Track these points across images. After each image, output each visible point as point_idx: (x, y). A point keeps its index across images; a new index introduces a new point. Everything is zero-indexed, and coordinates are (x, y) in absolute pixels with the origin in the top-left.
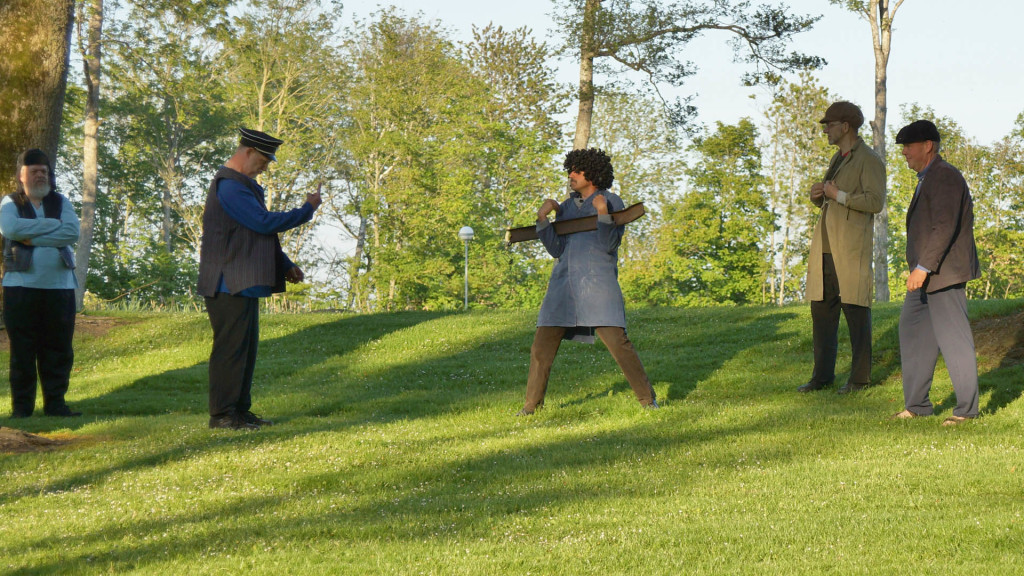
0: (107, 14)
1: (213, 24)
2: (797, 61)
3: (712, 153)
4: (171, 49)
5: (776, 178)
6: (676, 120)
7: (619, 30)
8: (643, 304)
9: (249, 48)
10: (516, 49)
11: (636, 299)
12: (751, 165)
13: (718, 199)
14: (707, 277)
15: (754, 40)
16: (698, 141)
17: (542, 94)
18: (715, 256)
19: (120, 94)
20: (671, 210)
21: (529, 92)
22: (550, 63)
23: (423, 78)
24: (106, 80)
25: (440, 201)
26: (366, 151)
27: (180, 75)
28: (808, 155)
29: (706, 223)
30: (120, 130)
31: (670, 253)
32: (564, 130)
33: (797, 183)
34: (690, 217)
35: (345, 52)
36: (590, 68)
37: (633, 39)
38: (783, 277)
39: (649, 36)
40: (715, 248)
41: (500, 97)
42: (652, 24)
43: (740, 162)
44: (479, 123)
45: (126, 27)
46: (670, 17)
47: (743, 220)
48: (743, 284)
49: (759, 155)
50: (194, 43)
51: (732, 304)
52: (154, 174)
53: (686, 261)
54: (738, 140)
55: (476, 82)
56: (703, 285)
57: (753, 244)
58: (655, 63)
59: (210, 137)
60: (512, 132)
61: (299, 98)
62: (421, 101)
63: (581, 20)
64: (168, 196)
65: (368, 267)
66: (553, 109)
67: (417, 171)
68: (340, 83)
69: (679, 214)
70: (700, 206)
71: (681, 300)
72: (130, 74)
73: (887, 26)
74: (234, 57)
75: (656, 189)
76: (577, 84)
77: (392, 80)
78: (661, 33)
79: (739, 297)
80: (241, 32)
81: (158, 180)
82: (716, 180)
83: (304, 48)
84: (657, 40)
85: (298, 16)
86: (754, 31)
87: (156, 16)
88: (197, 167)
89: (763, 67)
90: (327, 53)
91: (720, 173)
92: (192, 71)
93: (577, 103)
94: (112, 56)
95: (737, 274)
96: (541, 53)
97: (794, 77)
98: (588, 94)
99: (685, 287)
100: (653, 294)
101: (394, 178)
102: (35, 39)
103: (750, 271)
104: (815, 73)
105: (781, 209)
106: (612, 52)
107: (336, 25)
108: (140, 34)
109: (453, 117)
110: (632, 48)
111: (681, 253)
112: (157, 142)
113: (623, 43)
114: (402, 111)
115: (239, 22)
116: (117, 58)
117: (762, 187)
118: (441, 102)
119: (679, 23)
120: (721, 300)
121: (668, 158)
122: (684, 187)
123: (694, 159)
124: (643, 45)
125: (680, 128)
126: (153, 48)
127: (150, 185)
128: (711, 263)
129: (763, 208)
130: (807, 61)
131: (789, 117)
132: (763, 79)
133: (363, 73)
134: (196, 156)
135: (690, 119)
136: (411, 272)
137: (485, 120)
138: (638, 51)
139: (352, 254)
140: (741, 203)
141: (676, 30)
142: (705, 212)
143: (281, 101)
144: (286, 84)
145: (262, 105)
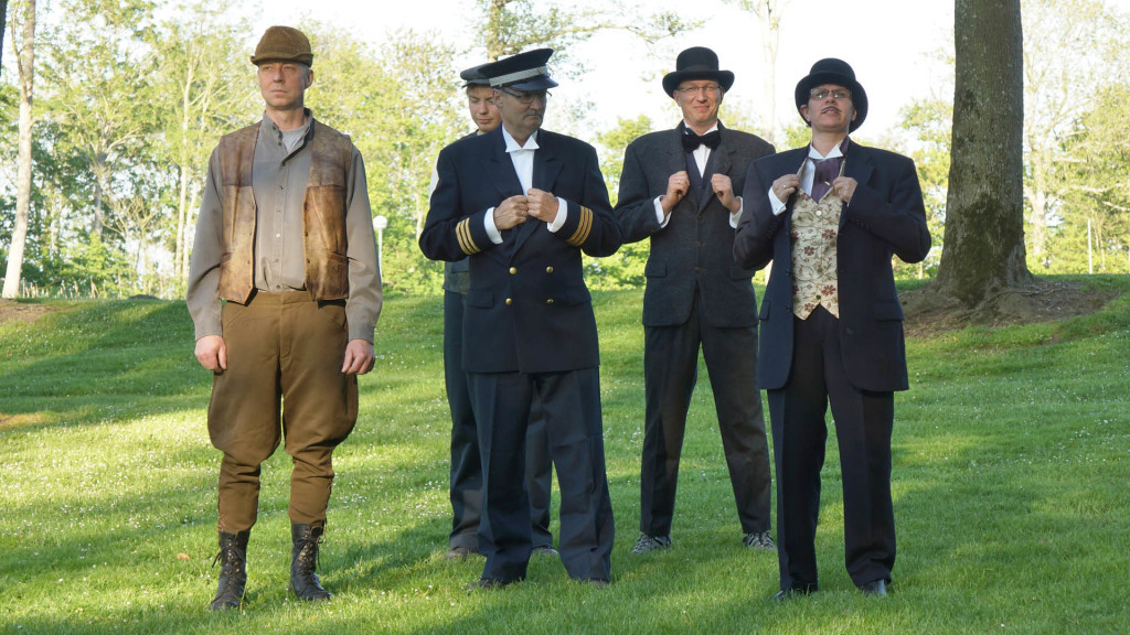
1: (141, 26)
3: (612, 145)
4: (100, 51)
6: (576, 115)
15: (650, 39)
19: (53, 94)
24: (39, 80)
27: (109, 76)
30: (54, 127)
37: (536, 39)
41: (412, 94)
42: (554, 24)
46: (570, 18)
50: (122, 47)
51: (631, 287)
52: (85, 169)
55: (389, 81)
61: (222, 98)
64: (99, 190)
72: (63, 75)
73: (775, 25)
74: (161, 58)
80: (167, 36)
81: (89, 175)
83: (226, 50)
84: (558, 40)
86: (650, 31)
87: (87, 19)
88: (126, 162)
92: (122, 73)
94: (45, 57)
113: (526, 43)
116: (50, 60)
118: (356, 99)
119: (579, 24)
120: (622, 282)
127: (82, 179)
137: (397, 116)
141: (576, 30)
143: (206, 99)
144: (210, 84)
145: (187, 104)
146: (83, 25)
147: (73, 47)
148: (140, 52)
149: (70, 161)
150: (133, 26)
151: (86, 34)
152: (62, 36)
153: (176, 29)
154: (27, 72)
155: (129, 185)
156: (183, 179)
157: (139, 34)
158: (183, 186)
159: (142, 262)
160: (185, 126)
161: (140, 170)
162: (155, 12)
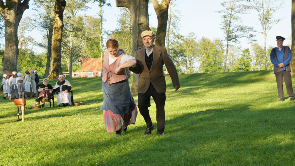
0: (169, 38)
1: (182, 39)
2: (254, 40)
3: (244, 52)
4: (177, 42)
5: (252, 55)
6: (239, 48)
7: (232, 37)
8: (235, 71)
9: (186, 42)
10: (219, 41)
11: (234, 71)
12: (249, 54)
13: (244, 58)
14: (243, 68)
15: (249, 38)
16: (242, 51)
17: (222, 46)
18: (244, 65)
19: (171, 48)
20: (238, 60)
21: (220, 46)
22: (223, 42)
23: (207, 44)
24: (169, 46)
25: (210, 59)
26: (201, 54)
27: (178, 45)
28: (256, 52)
29: (243, 61)
30: (171, 52)
31: (239, 65)
32: (225, 50)
33: (254, 56)
34: (241, 60)
35: (198, 42)
36: (228, 42)
37: (233, 38)
38: (253, 67)
39: (235, 38)
40: (244, 64)
41: (217, 46)
42: (236, 37)
43: (247, 53)
44: (214, 50)
45: (172, 40)
46: (238, 36)
47: (248, 61)
48: (248, 68)
49: (249, 52)
50: (180, 41)
51: (246, 71)
52: (175, 57)
53: (240, 66)
54: (247, 51)
55: (214, 45)
56: (243, 69)
57: (249, 64)
58: (236, 41)
59: (182, 53)
60: (218, 51)
61: (192, 48)
62: (207, 47)
63: (227, 36)
64: (177, 60)
65: (201, 68)
66: (223, 48)
67: (207, 56)
68: (197, 46)
69: (240, 60)
70: (242, 59)
71: (240, 71)
72: (172, 45)
73: (266, 35)
74: (185, 43)
75: (237, 57)
76: (226, 44)
77: (204, 45)
78: (237, 38)
79: (247, 70)
80: (185, 40)
81: (176, 58)
82: (244, 56)
83: (193, 42)
84: (236, 38)
85: (192, 38)
86: (249, 37)
87: (175, 38)
88: (180, 56)
89: (250, 41)
90: (196, 42)
91: (245, 55)
92: (180, 45)
93: (226, 47)
94: (170, 43)
95: (247, 67)
96: (222, 41)
97: (254, 42)
98: (228, 46)
99: (240, 69)
100: (236, 70)
101: (204, 57)
102: (161, 42)
103: (249, 67)
104: (257, 42)
105: (253, 59)
106: (231, 40)
107: (197, 39)
108: (173, 41)
109: (211, 49)
110: (233, 40)
111: (240, 65)
112: (176, 53)
113: (232, 39)
114: (205, 49)
115: (185, 39)
116: (171, 44)
117: (250, 56)
118: (209, 47)
119: (239, 36)
120: (245, 70)
121: (238, 53)
122: (240, 57)
123: (242, 53)
124: (234, 39)
125: (239, 49)
126: (175, 42)
127: (175, 59)
128: (244, 66)
129: (250, 59)
130: (256, 40)
131: (253, 47)
132: (250, 43)
133: (200, 44)
134: (181, 55)
135: (241, 48)
136: (206, 68)
137: (215, 49)
138: (234, 40)
139: (199, 66)
140: (247, 58)
141: (239, 37)
142: (243, 60)
143: (190, 48)
144: (191, 46)
145: (188, 49)
146: (175, 39)
147: (174, 42)
148: (182, 42)
149: (173, 56)
150: (181, 39)
151: (175, 40)
152: (172, 41)
153: (186, 39)
154: (168, 45)
155: (181, 59)
156: (188, 58)
157: (182, 40)
158: (188, 59)
159: (182, 69)
160: (188, 52)
161: (182, 57)
162: (184, 37)
